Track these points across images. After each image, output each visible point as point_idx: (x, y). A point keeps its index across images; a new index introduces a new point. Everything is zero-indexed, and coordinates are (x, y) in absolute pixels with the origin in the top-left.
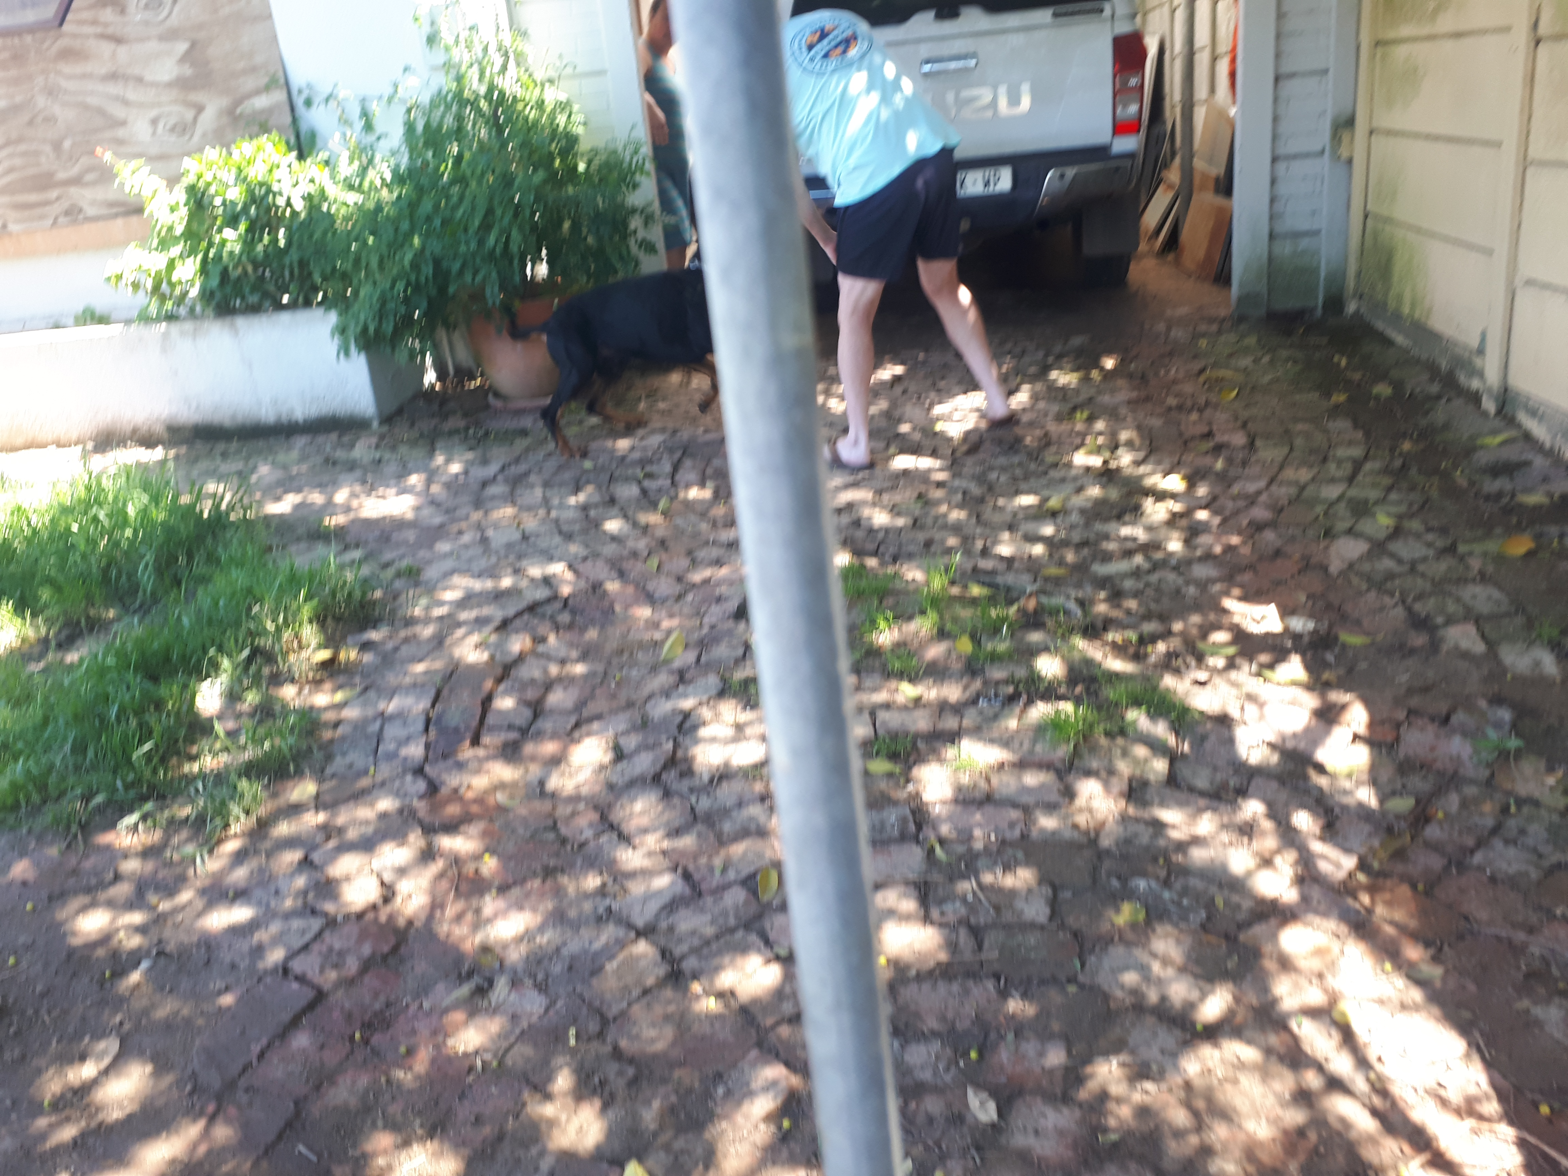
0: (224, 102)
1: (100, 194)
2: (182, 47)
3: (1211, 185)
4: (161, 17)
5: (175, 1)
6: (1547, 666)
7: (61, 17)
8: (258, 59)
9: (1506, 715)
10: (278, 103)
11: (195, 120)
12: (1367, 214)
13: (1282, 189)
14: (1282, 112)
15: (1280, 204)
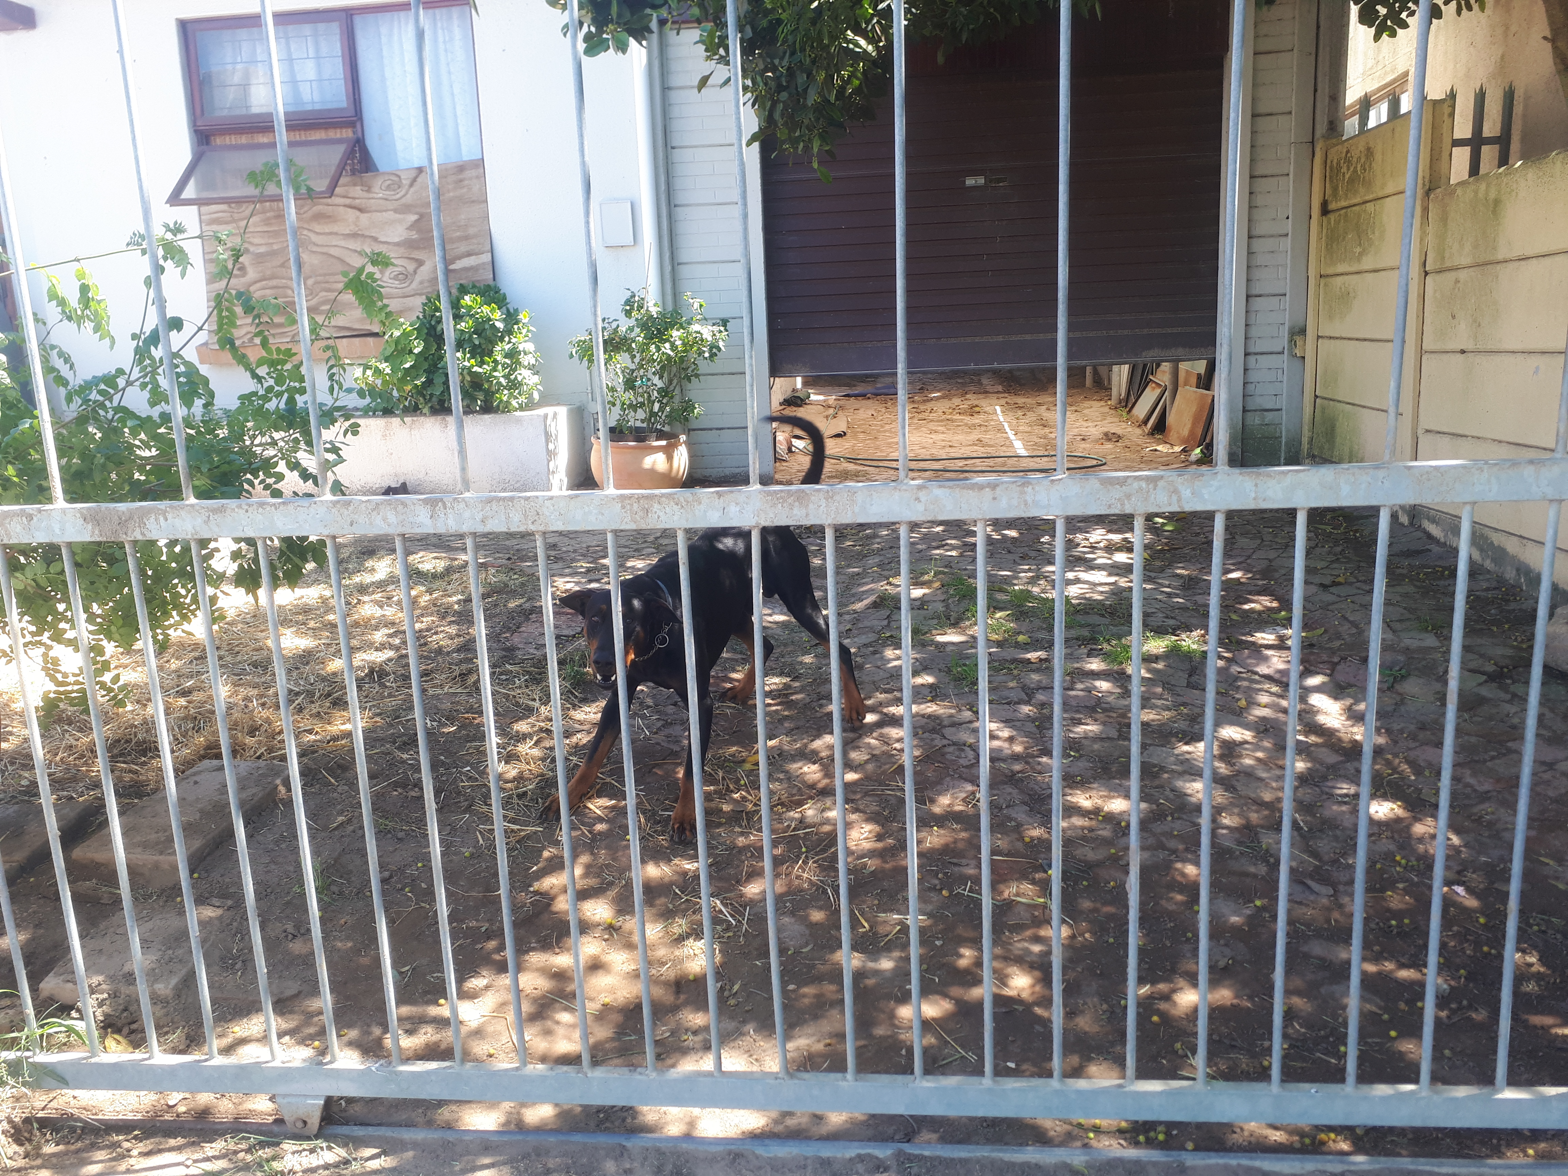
3: (1194, 380)
4: (398, 196)
5: (411, 185)
6: (1430, 641)
7: (331, 191)
8: (472, 231)
9: (1401, 658)
10: (484, 264)
11: (415, 272)
12: (1316, 396)
13: (1253, 377)
14: (1252, 321)
15: (1251, 387)
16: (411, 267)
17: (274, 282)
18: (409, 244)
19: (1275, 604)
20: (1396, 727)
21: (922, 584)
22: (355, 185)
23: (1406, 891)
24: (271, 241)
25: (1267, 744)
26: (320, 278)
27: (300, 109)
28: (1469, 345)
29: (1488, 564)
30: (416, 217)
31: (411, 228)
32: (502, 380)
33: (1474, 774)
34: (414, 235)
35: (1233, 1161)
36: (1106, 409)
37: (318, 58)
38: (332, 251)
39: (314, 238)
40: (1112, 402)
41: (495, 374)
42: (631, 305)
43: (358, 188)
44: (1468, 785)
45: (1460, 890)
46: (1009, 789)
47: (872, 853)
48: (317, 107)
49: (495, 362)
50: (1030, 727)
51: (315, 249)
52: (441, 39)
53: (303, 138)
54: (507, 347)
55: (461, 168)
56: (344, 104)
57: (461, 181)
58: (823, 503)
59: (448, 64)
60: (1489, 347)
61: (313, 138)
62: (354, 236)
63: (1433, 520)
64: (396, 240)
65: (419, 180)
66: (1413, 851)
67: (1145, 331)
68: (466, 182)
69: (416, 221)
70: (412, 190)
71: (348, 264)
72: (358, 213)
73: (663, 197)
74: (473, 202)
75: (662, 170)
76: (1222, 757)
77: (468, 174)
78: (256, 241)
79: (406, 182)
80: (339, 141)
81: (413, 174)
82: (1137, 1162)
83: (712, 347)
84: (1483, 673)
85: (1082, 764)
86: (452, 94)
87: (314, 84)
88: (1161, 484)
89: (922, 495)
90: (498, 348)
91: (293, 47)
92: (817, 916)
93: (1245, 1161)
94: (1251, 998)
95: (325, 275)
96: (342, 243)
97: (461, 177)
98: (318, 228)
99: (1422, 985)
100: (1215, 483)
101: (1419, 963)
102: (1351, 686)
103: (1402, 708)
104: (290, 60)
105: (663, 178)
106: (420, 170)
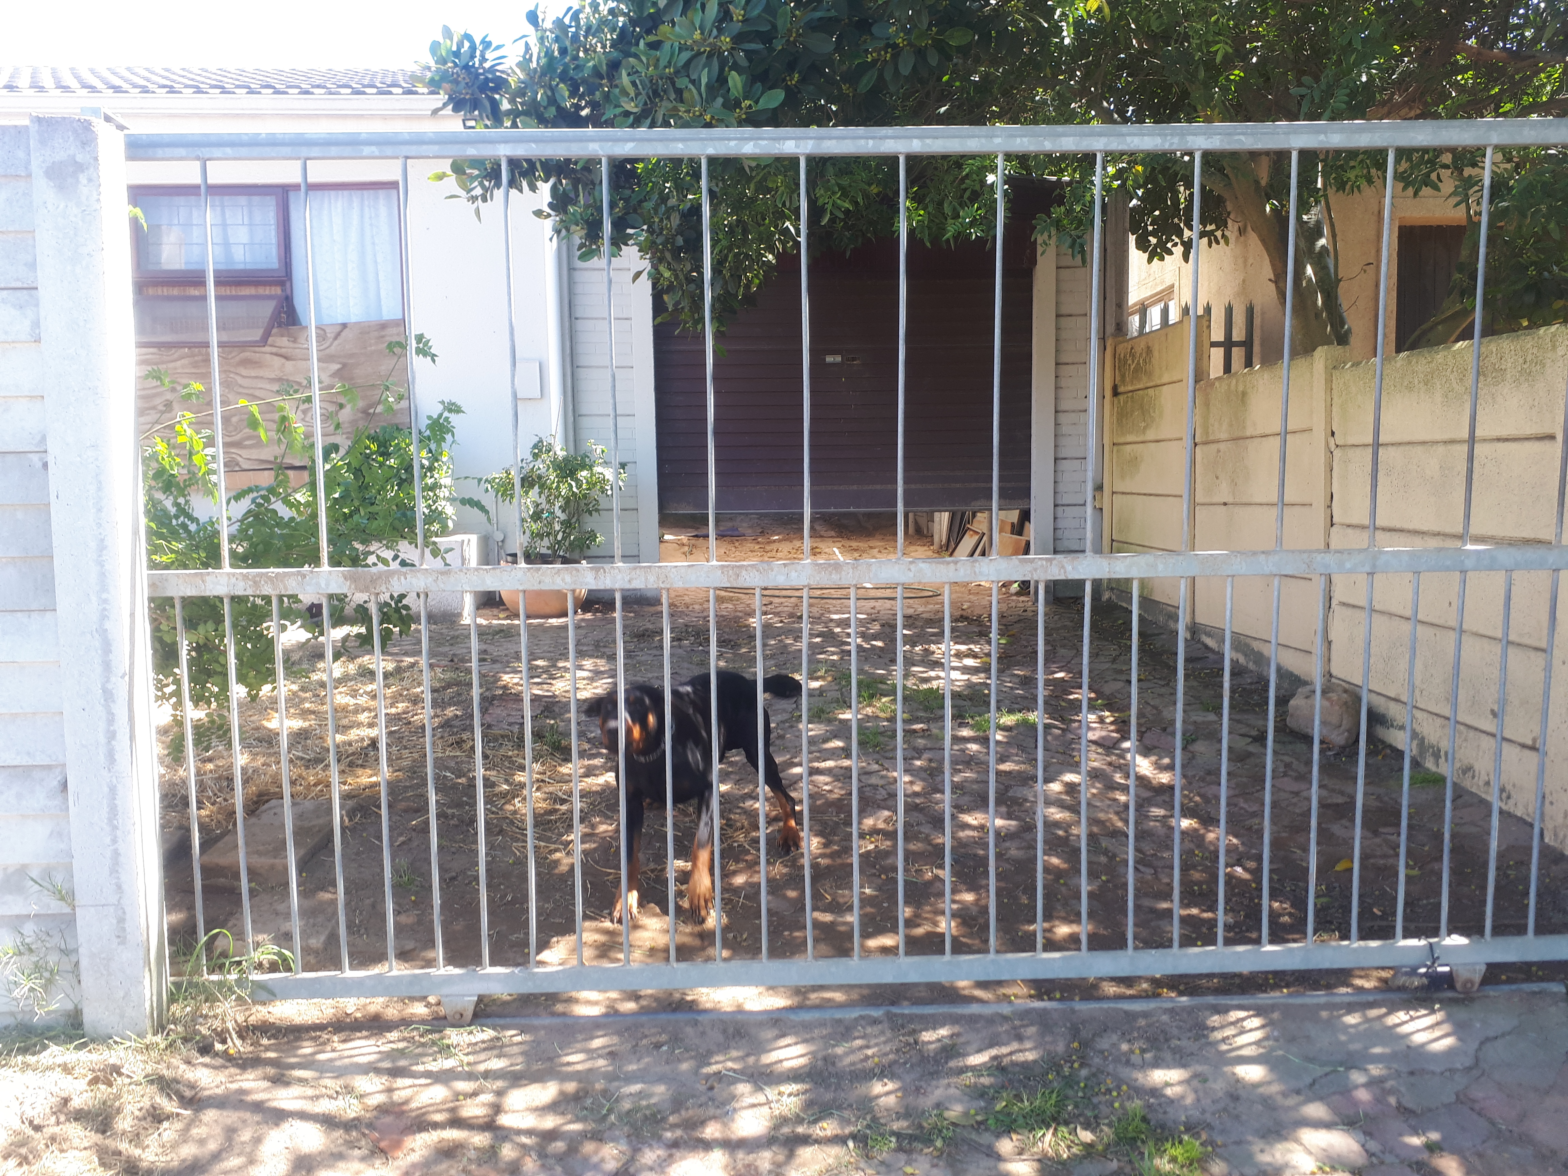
0: (361, 404)
1: (255, 454)
2: (337, 366)
3: (1009, 528)
4: (323, 347)
5: (336, 338)
6: (1212, 717)
7: (264, 341)
9: (1194, 728)
10: (402, 409)
11: (336, 414)
12: (1113, 540)
13: (1061, 524)
14: (1059, 479)
15: (1060, 533)
16: (333, 409)
19: (1094, 695)
20: (1190, 774)
21: (817, 679)
22: (283, 336)
23: (1202, 871)
25: (1098, 785)
28: (1230, 500)
29: (1251, 666)
30: (338, 366)
31: (333, 376)
32: (425, 510)
33: (1246, 801)
34: (337, 382)
35: (1105, 1005)
36: (930, 553)
37: (250, 225)
38: (257, 394)
39: (240, 380)
40: (935, 547)
42: (539, 449)
43: (285, 339)
45: (1239, 869)
46: (916, 814)
47: (822, 856)
48: (248, 267)
50: (924, 775)
51: (241, 390)
52: (367, 215)
53: (234, 293)
54: (430, 482)
55: (382, 326)
56: (276, 266)
57: (383, 336)
59: (373, 237)
60: (1244, 500)
61: (243, 293)
62: (280, 380)
63: (1209, 635)
65: (344, 334)
66: (1207, 849)
67: (974, 485)
68: (388, 338)
69: (339, 370)
70: (336, 342)
72: (284, 360)
73: (568, 359)
75: (567, 337)
76: (1067, 793)
77: (390, 330)
78: (184, 381)
79: (330, 336)
80: (270, 297)
81: (338, 328)
82: (1045, 1010)
85: (966, 798)
86: (376, 262)
87: (247, 247)
91: (228, 213)
92: (792, 894)
93: (1112, 1005)
94: (1105, 928)
96: (268, 387)
97: (382, 333)
98: (244, 372)
99: (1216, 920)
101: (1213, 908)
102: (1155, 747)
103: (1195, 762)
104: (224, 225)
105: (568, 344)
106: (344, 326)
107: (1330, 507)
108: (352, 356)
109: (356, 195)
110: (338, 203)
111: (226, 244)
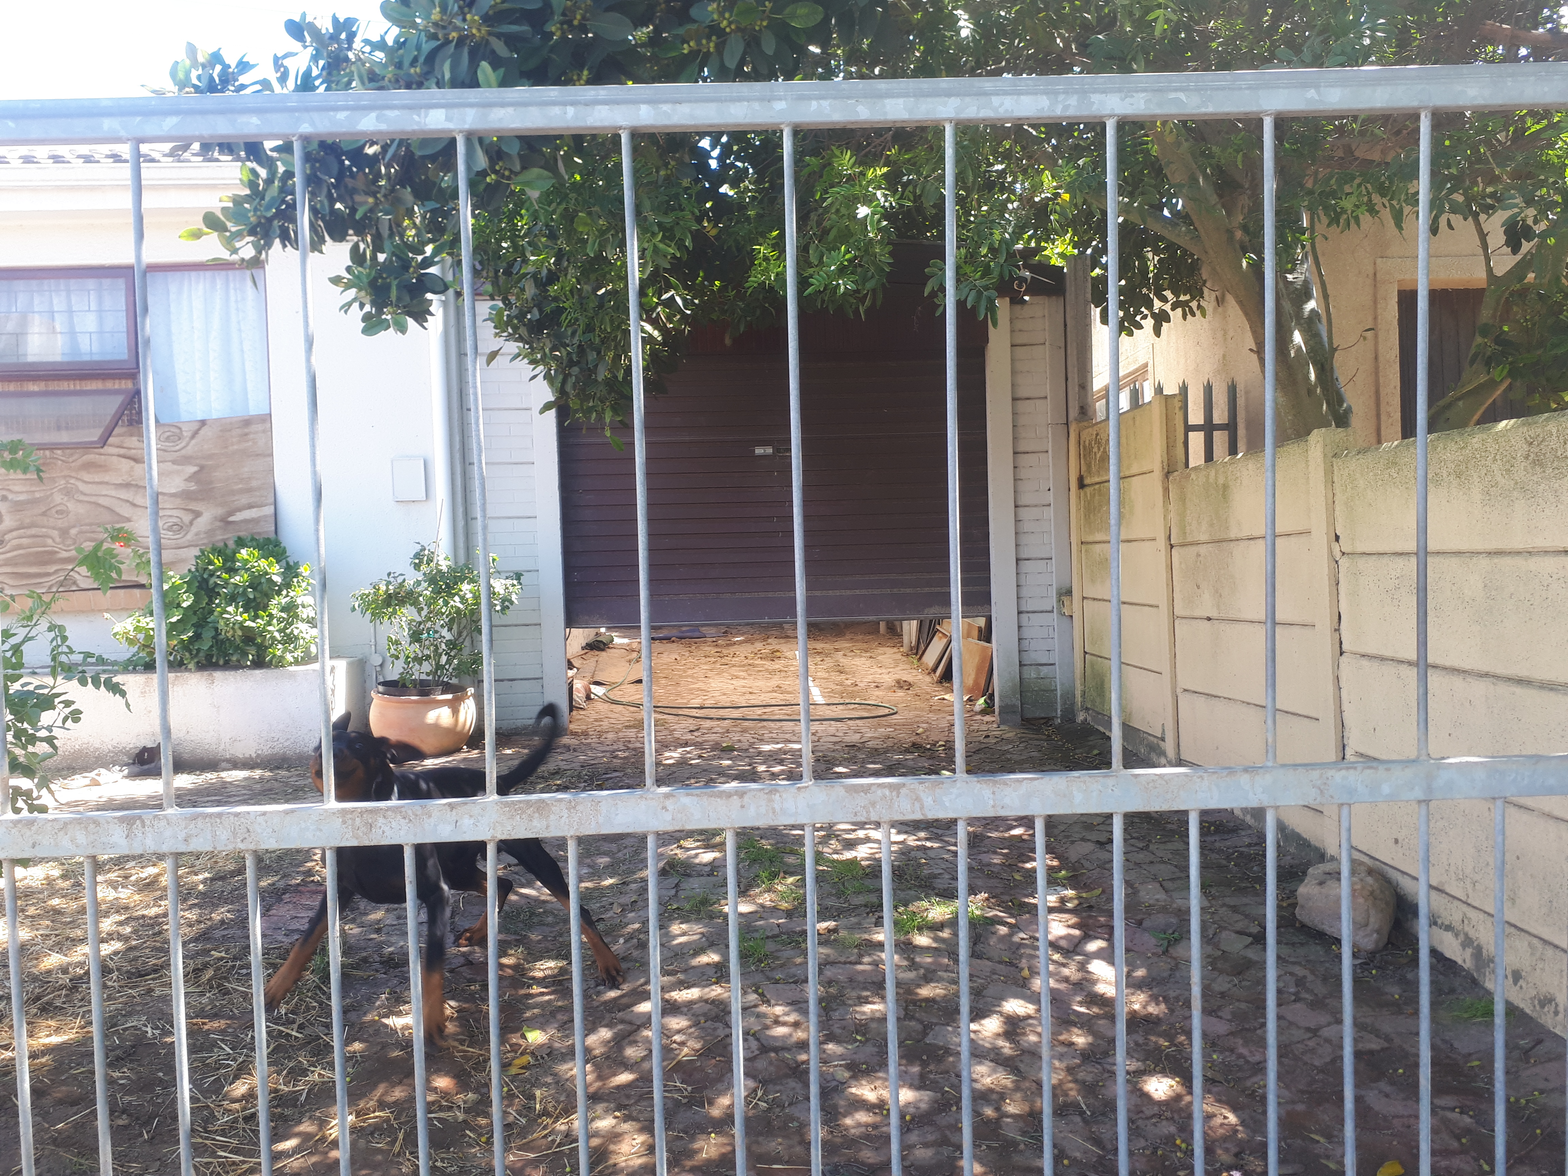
0: (220, 511)
2: (191, 470)
3: (975, 633)
4: (177, 448)
5: (193, 437)
7: (104, 441)
8: (254, 484)
9: (1174, 920)
10: (266, 516)
11: (191, 523)
12: (1085, 653)
13: (1026, 633)
14: (1022, 582)
15: (1025, 643)
16: (187, 518)
17: (33, 531)
18: (186, 495)
19: (1055, 863)
21: (713, 847)
22: (131, 435)
24: (33, 489)
26: (84, 528)
27: (78, 359)
28: (1213, 614)
29: (1248, 820)
30: (196, 469)
31: (188, 480)
32: (276, 634)
34: (193, 487)
36: (899, 656)
37: (100, 311)
38: (101, 501)
39: (81, 486)
40: (904, 649)
41: (269, 628)
42: (420, 559)
43: (135, 439)
44: (1240, 1056)
48: (96, 358)
49: (271, 616)
51: (82, 498)
52: (232, 298)
53: (78, 388)
54: (284, 601)
55: (247, 422)
56: (122, 356)
57: (246, 434)
58: (565, 813)
59: (239, 322)
60: (1231, 616)
61: (89, 388)
62: (127, 486)
64: (173, 491)
65: (202, 432)
67: (926, 590)
68: (251, 436)
69: (195, 473)
70: (193, 442)
71: (118, 514)
72: (132, 463)
73: (457, 456)
74: (257, 455)
75: (456, 430)
76: (1007, 1035)
77: (254, 428)
78: (17, 488)
79: (187, 434)
80: (117, 392)
81: (196, 426)
83: (503, 601)
84: (1249, 935)
86: (242, 351)
87: (94, 337)
88: (903, 791)
89: (669, 803)
90: (274, 602)
91: (74, 299)
95: (91, 524)
96: (113, 493)
97: (246, 430)
98: (87, 477)
100: (955, 791)
103: (1178, 974)
104: (70, 312)
105: (457, 438)
106: (203, 423)
107: (1337, 630)
108: (211, 457)
109: (220, 277)
110: (198, 286)
111: (72, 333)
